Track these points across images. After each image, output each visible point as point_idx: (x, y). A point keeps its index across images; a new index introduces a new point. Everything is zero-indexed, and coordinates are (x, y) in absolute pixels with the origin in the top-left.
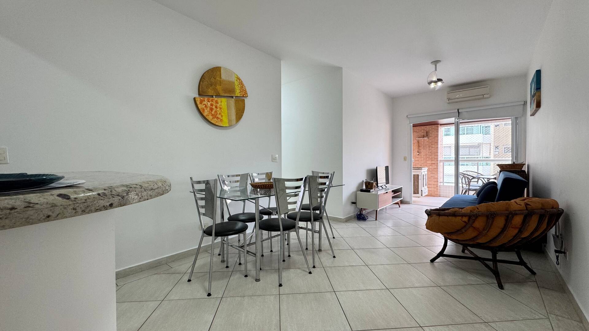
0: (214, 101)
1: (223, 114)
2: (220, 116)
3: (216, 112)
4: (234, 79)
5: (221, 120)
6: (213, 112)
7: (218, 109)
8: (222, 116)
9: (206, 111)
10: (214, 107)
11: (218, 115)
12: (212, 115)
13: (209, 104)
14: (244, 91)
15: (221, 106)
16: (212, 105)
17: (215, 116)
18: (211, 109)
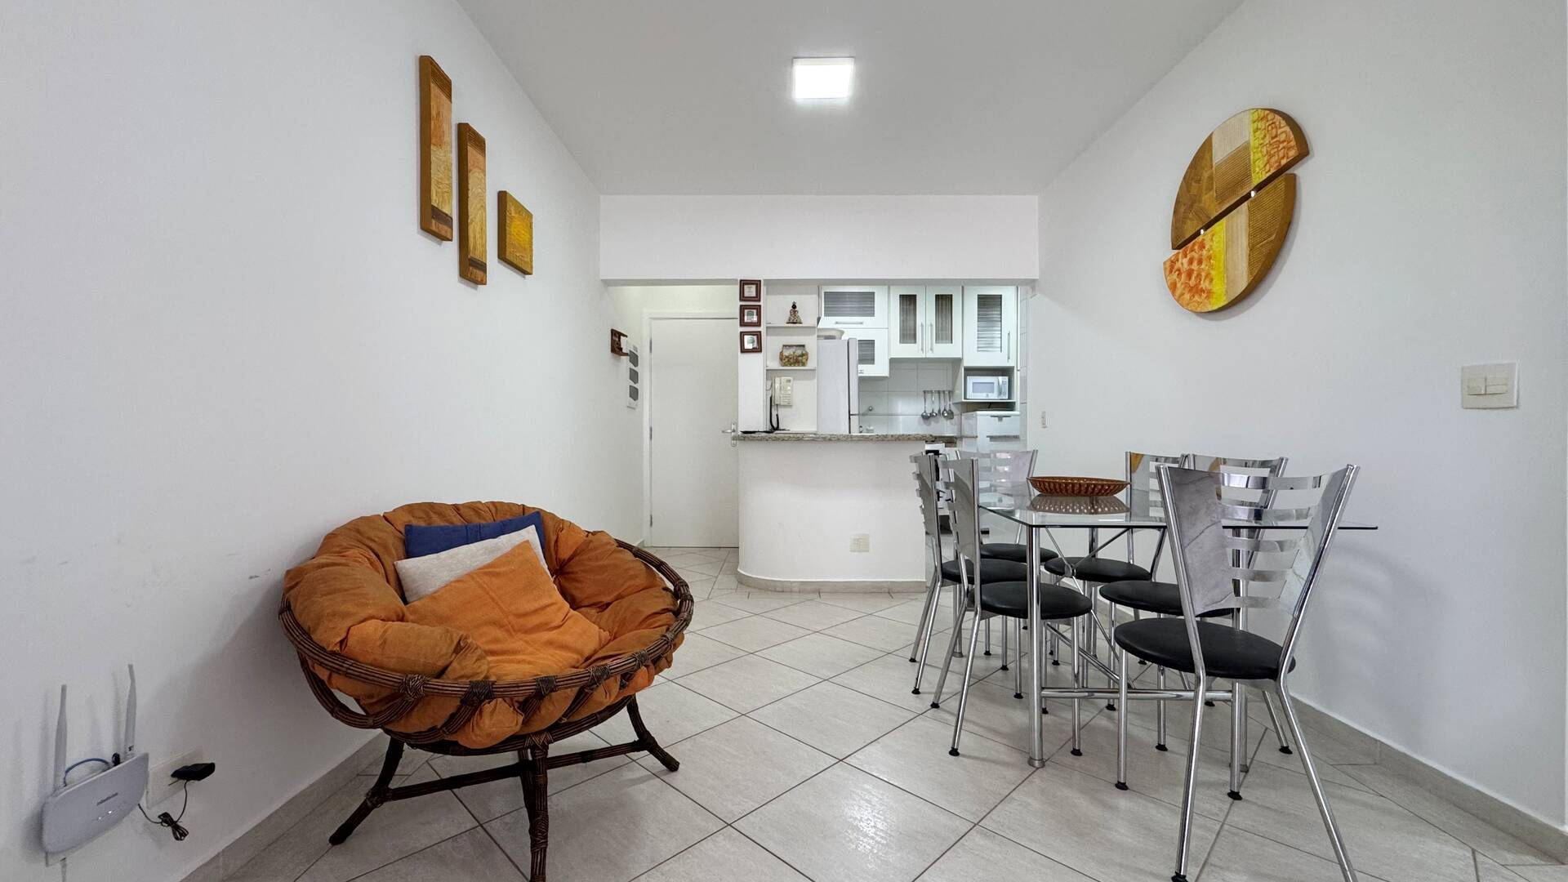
0: (1196, 247)
1: (1213, 273)
2: (1204, 285)
3: (1199, 275)
4: (1248, 134)
5: (1209, 293)
6: (1192, 282)
7: (1203, 266)
8: (1211, 280)
9: (1179, 285)
10: (1195, 266)
11: (1202, 282)
12: (1191, 289)
13: (1185, 261)
14: (1281, 146)
15: (1211, 252)
16: (1191, 262)
17: (1196, 290)
18: (1190, 273)
